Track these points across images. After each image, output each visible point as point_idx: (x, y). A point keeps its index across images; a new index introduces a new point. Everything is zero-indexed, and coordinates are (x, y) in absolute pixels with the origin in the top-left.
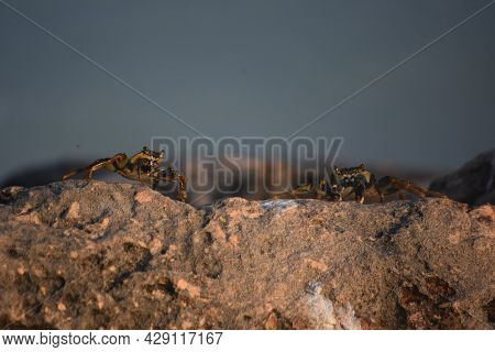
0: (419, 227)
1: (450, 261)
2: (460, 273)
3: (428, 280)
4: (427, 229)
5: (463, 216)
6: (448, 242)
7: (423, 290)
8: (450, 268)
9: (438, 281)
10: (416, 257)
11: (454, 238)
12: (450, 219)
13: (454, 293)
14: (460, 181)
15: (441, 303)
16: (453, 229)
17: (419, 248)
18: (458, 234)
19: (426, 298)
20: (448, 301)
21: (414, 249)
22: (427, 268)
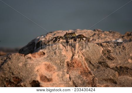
0: (10, 63)
1: (20, 71)
2: (23, 74)
3: (13, 78)
4: (12, 63)
5: (23, 58)
6: (18, 66)
7: (12, 81)
8: (19, 73)
9: (16, 78)
10: (9, 71)
11: (20, 65)
12: (19, 59)
13: (21, 80)
14: (27, 48)
15: (17, 84)
16: (20, 62)
17: (10, 68)
18: (21, 63)
19: (13, 83)
20: (19, 83)
21: (9, 69)
22: (13, 74)
